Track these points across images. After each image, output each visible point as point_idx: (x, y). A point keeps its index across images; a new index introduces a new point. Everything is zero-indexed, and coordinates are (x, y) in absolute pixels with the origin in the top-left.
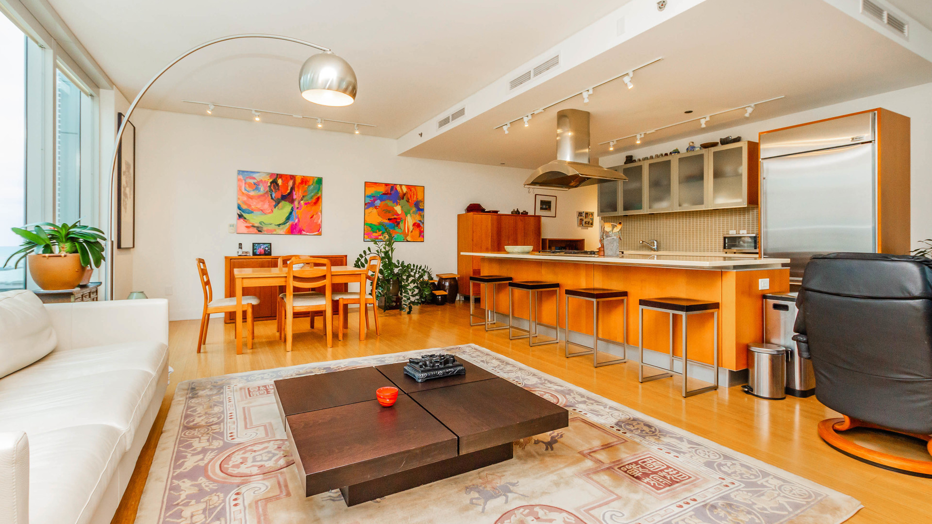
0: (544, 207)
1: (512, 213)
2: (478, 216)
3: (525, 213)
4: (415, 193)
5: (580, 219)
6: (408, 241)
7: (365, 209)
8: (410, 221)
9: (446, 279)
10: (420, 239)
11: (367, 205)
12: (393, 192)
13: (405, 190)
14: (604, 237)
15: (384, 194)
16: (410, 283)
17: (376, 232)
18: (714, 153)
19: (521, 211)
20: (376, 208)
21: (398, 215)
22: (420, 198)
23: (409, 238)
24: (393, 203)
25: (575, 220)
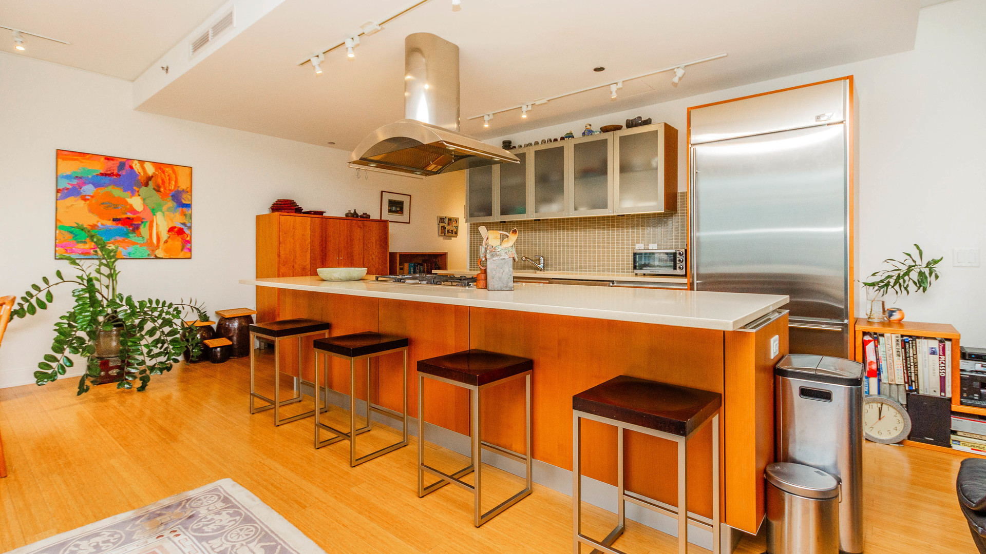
0: (394, 209)
1: (347, 215)
2: (288, 219)
3: (366, 217)
4: (173, 176)
5: (442, 227)
6: (156, 258)
7: (57, 200)
8: (162, 223)
9: (231, 319)
10: (185, 253)
11: (62, 193)
12: (123, 173)
13: (150, 170)
14: (488, 256)
15: (102, 174)
16: (146, 334)
17: (85, 242)
18: (621, 138)
19: (360, 213)
20: (85, 200)
21: (134, 211)
22: (183, 185)
23: (159, 253)
24: (125, 190)
25: (435, 227)
